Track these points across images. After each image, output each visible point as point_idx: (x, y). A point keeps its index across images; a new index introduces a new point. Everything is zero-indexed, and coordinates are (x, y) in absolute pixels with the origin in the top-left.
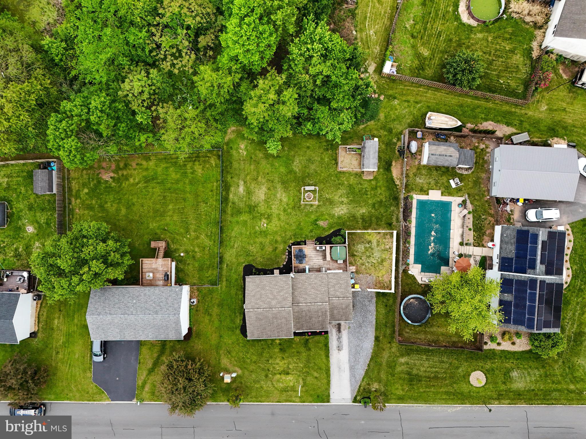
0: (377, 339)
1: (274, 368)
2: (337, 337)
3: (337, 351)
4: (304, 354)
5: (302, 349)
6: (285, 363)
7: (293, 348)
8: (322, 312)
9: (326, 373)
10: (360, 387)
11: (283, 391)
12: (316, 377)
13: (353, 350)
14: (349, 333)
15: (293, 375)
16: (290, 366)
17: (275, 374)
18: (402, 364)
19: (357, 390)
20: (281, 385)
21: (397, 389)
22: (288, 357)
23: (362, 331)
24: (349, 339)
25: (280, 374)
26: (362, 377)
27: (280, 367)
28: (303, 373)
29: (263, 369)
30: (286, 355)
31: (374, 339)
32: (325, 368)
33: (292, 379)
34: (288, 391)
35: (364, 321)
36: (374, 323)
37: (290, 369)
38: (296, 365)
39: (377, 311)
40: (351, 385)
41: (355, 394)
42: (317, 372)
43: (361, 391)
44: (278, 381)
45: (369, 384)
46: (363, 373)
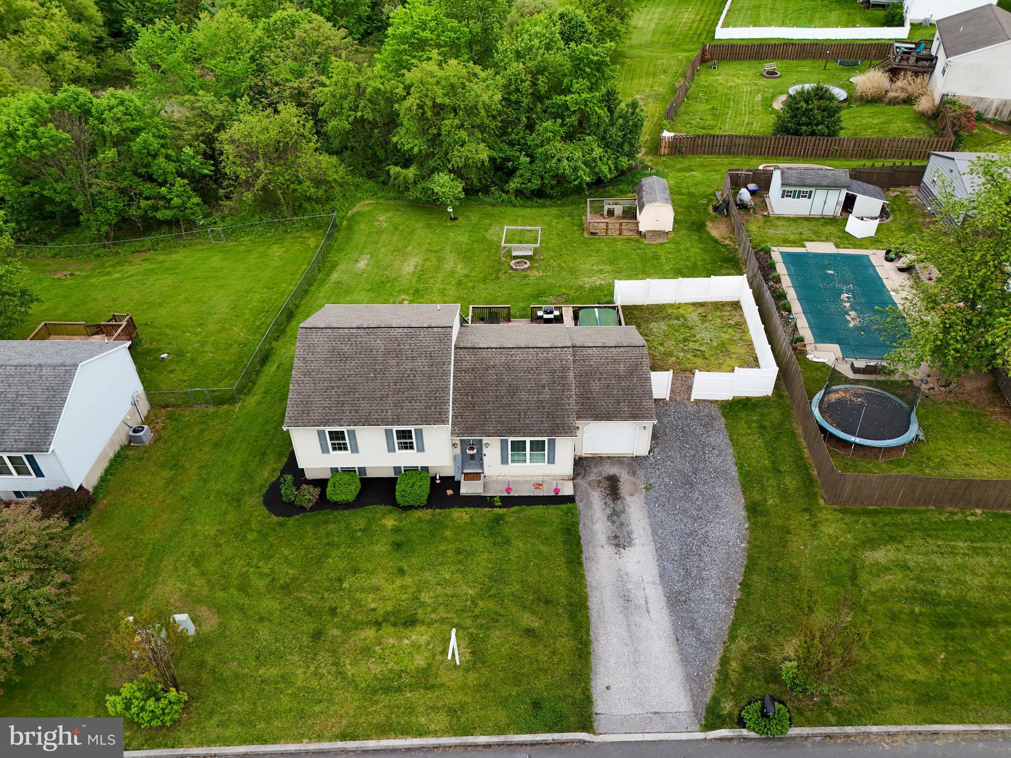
0: (754, 510)
1: (357, 603)
2: (608, 511)
3: (609, 550)
4: (486, 555)
5: (481, 543)
6: (403, 587)
7: (445, 539)
8: (553, 372)
9: (572, 617)
10: (725, 661)
11: (375, 692)
12: (529, 632)
13: (674, 548)
14: (648, 502)
15: (429, 625)
16: (425, 597)
17: (358, 626)
18: (881, 570)
19: (713, 676)
20: (376, 669)
21: (897, 658)
22: (421, 569)
23: (696, 495)
24: (651, 515)
25: (378, 625)
26: (726, 627)
27: (383, 599)
28: (477, 617)
29: (311, 612)
30: (414, 561)
31: (743, 513)
32: (568, 597)
33: (423, 640)
34: (399, 689)
35: (695, 471)
36: (734, 471)
37: (423, 605)
38: (450, 591)
39: (734, 442)
40: (685, 660)
41: (710, 694)
42: (533, 613)
43: (733, 676)
44: (366, 651)
45: (763, 648)
46: (726, 612)
